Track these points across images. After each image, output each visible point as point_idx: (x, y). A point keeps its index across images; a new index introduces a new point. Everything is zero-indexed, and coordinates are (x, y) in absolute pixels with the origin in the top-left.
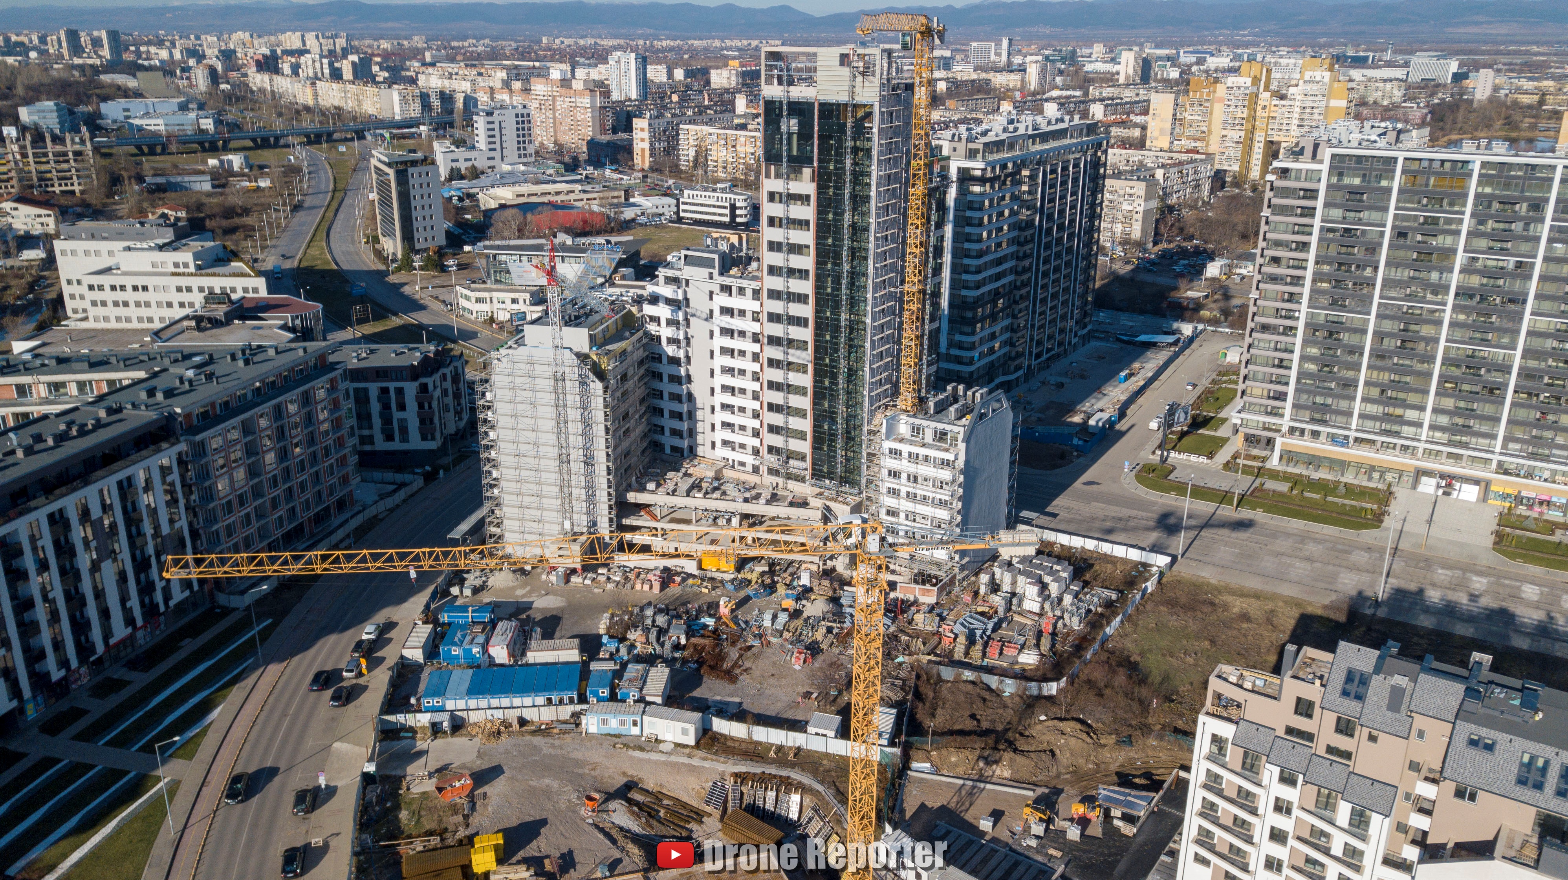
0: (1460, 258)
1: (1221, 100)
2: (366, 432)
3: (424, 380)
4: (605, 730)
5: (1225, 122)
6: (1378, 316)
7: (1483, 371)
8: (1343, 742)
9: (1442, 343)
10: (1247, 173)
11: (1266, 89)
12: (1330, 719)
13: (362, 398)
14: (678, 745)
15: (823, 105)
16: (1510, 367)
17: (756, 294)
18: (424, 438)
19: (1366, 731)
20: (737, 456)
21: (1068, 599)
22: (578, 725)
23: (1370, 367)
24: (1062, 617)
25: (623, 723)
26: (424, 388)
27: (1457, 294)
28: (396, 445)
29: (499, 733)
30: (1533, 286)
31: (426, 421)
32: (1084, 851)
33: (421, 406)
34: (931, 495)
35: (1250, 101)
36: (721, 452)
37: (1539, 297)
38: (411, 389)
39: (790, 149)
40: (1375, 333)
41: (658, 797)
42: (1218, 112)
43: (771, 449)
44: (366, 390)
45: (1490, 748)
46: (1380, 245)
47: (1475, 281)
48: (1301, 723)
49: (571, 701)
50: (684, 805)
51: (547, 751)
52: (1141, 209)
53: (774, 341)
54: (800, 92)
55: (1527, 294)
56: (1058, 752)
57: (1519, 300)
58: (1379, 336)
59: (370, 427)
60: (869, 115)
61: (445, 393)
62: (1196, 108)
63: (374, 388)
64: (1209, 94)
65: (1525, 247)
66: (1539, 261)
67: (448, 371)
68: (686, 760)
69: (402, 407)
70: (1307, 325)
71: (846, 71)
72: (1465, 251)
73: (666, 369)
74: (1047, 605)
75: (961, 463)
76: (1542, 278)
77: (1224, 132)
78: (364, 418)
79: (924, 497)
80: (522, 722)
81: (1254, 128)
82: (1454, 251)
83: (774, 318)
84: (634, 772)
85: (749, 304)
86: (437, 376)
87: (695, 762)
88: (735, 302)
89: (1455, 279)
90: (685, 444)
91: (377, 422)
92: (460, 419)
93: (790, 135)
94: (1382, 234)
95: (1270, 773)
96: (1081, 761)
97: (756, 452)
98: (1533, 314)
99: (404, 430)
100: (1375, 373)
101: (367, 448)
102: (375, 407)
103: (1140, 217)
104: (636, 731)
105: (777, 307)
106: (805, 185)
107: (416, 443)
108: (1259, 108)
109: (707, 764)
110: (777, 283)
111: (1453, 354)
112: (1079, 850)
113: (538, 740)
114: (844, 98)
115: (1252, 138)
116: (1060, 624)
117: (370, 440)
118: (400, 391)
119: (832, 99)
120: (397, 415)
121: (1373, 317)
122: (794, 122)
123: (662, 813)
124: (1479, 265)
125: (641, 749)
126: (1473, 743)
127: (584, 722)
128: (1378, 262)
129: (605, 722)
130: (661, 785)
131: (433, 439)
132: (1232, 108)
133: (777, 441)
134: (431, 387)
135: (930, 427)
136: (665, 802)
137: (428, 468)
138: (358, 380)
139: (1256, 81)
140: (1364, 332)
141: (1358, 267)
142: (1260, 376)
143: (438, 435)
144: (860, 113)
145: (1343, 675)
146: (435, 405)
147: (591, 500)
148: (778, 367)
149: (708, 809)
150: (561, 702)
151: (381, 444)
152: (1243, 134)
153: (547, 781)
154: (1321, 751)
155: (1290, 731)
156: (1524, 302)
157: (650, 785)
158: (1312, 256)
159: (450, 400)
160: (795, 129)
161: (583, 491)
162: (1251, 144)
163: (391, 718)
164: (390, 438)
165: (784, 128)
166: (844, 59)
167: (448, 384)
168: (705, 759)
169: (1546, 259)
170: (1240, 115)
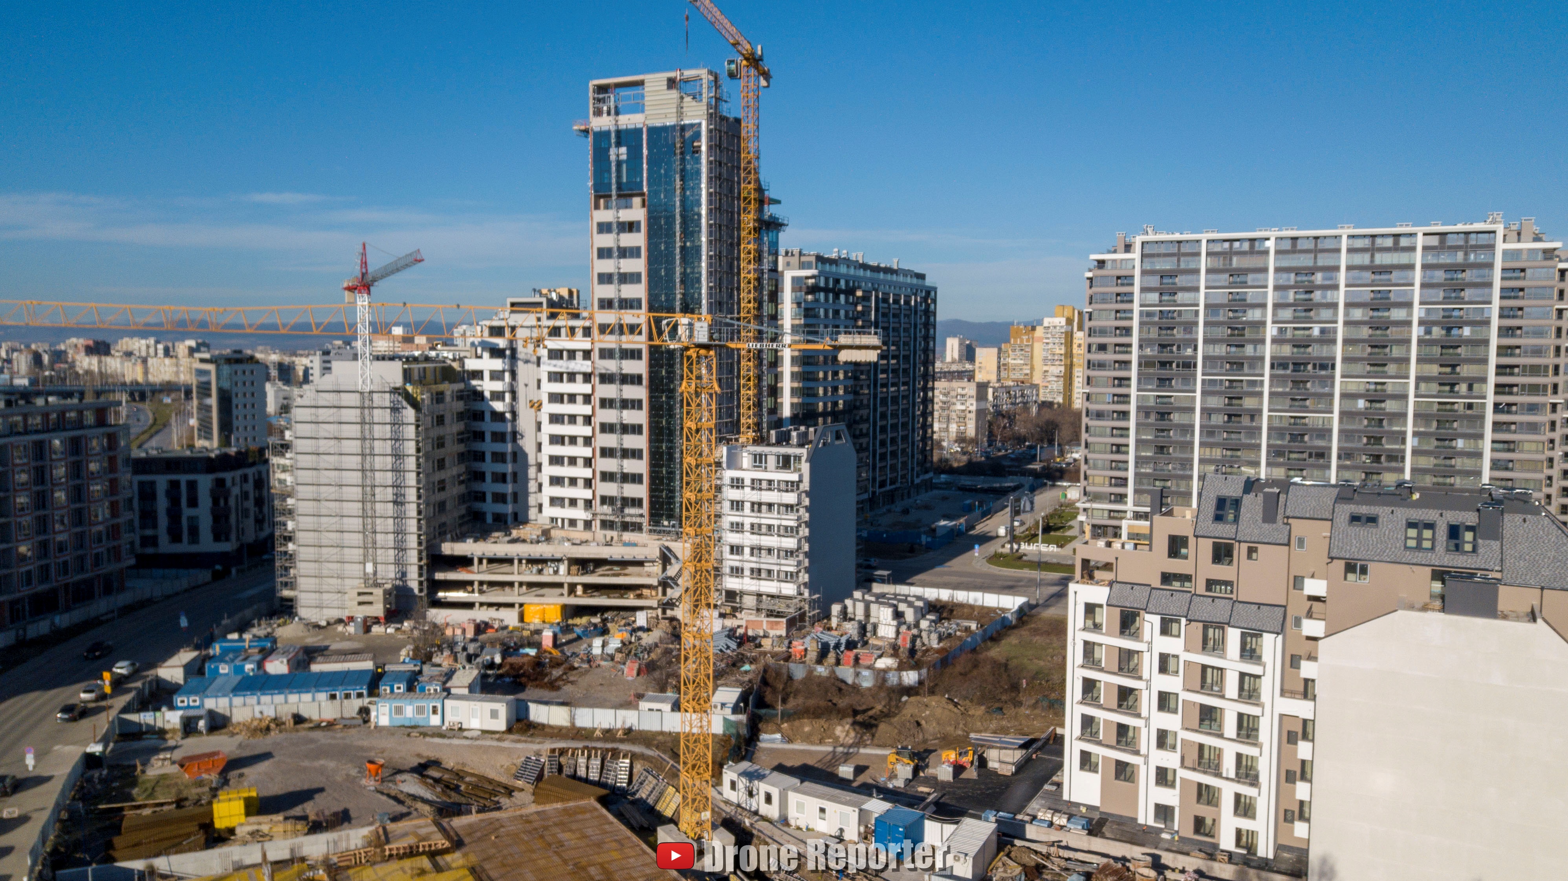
0: (1271, 331)
1: (1040, 339)
2: (149, 532)
3: (221, 475)
4: (399, 720)
5: (1045, 359)
6: (1204, 393)
7: (1306, 438)
8: (1222, 572)
9: (1266, 414)
10: (1070, 403)
11: (1080, 328)
12: (1206, 547)
13: (147, 493)
14: (484, 732)
15: (652, 131)
16: (1330, 431)
17: (587, 332)
18: (217, 538)
19: (1244, 547)
20: (569, 513)
21: (924, 624)
22: (366, 721)
23: (1202, 444)
24: (920, 636)
25: (420, 710)
26: (220, 483)
27: (1272, 366)
28: (184, 547)
29: (268, 729)
30: (1339, 351)
31: (220, 517)
32: (959, 788)
33: (215, 502)
34: (775, 522)
35: (1066, 338)
36: (550, 511)
37: (1345, 360)
38: (205, 482)
39: (619, 177)
40: (1203, 410)
41: (459, 775)
42: (1039, 350)
43: (604, 500)
44: (153, 483)
45: (1372, 520)
46: (1196, 324)
47: (1287, 350)
48: (1176, 566)
49: (360, 695)
50: (490, 781)
51: (323, 741)
52: (973, 408)
53: (606, 378)
54: (628, 121)
55: (1334, 359)
56: (923, 722)
57: (1327, 365)
58: (1207, 412)
59: (155, 526)
60: (697, 136)
61: (245, 495)
62: (1018, 353)
63: (162, 482)
64: (1028, 340)
65: (1326, 314)
66: (1340, 326)
67: (250, 471)
68: (495, 743)
69: (193, 502)
70: (1139, 408)
71: (674, 94)
72: (1274, 322)
73: (488, 426)
74: (903, 629)
75: (806, 485)
76: (1346, 342)
77: (1046, 368)
78: (148, 517)
79: (770, 527)
80: (298, 719)
81: (1072, 365)
82: (1263, 323)
83: (606, 354)
84: (432, 754)
85: (581, 343)
86: (238, 473)
87: (506, 744)
88: (562, 343)
89: (1268, 351)
90: (509, 508)
91: (163, 521)
92: (261, 529)
93: (619, 164)
94: (1197, 313)
95: (1151, 623)
96: (950, 729)
97: (588, 504)
98: (1343, 376)
99: (194, 532)
100: (1208, 450)
101: (150, 550)
102: (162, 504)
103: (973, 416)
104: (435, 720)
105: (610, 341)
106: (637, 212)
107: (207, 544)
108: (1075, 346)
109: (519, 746)
110: (609, 317)
111: (1277, 423)
112: (953, 787)
113: (317, 735)
114: (670, 122)
115: (1071, 373)
116: (918, 642)
117: (153, 541)
118: (192, 486)
119: (658, 123)
120: (187, 512)
121: (1198, 394)
122: (623, 150)
123: (463, 788)
124: (1289, 335)
125: (442, 736)
126: (1355, 519)
127: (373, 714)
128: (1196, 340)
129: (399, 710)
130: (464, 764)
131: (227, 539)
132: (1050, 346)
133: (611, 489)
134: (229, 483)
135: (773, 452)
136: (468, 779)
137: (218, 567)
138: (144, 472)
139: (1069, 321)
140: (1192, 410)
141: (1179, 348)
142: (1100, 463)
143: (233, 537)
144: (688, 134)
145: (1213, 503)
146: (232, 502)
147: (400, 548)
148: (611, 407)
149: (520, 783)
150: (348, 696)
151: (165, 546)
152: (1062, 369)
153: (322, 762)
154: (1201, 589)
155: (1167, 578)
156: (1333, 367)
157: (450, 763)
158: (1135, 340)
159: (250, 504)
160: (624, 157)
161: (391, 537)
162: (1071, 378)
163: (133, 717)
164: (175, 536)
165: (613, 158)
166: (671, 83)
167: (250, 487)
168: (519, 741)
169: (1347, 323)
170: (1058, 351)
